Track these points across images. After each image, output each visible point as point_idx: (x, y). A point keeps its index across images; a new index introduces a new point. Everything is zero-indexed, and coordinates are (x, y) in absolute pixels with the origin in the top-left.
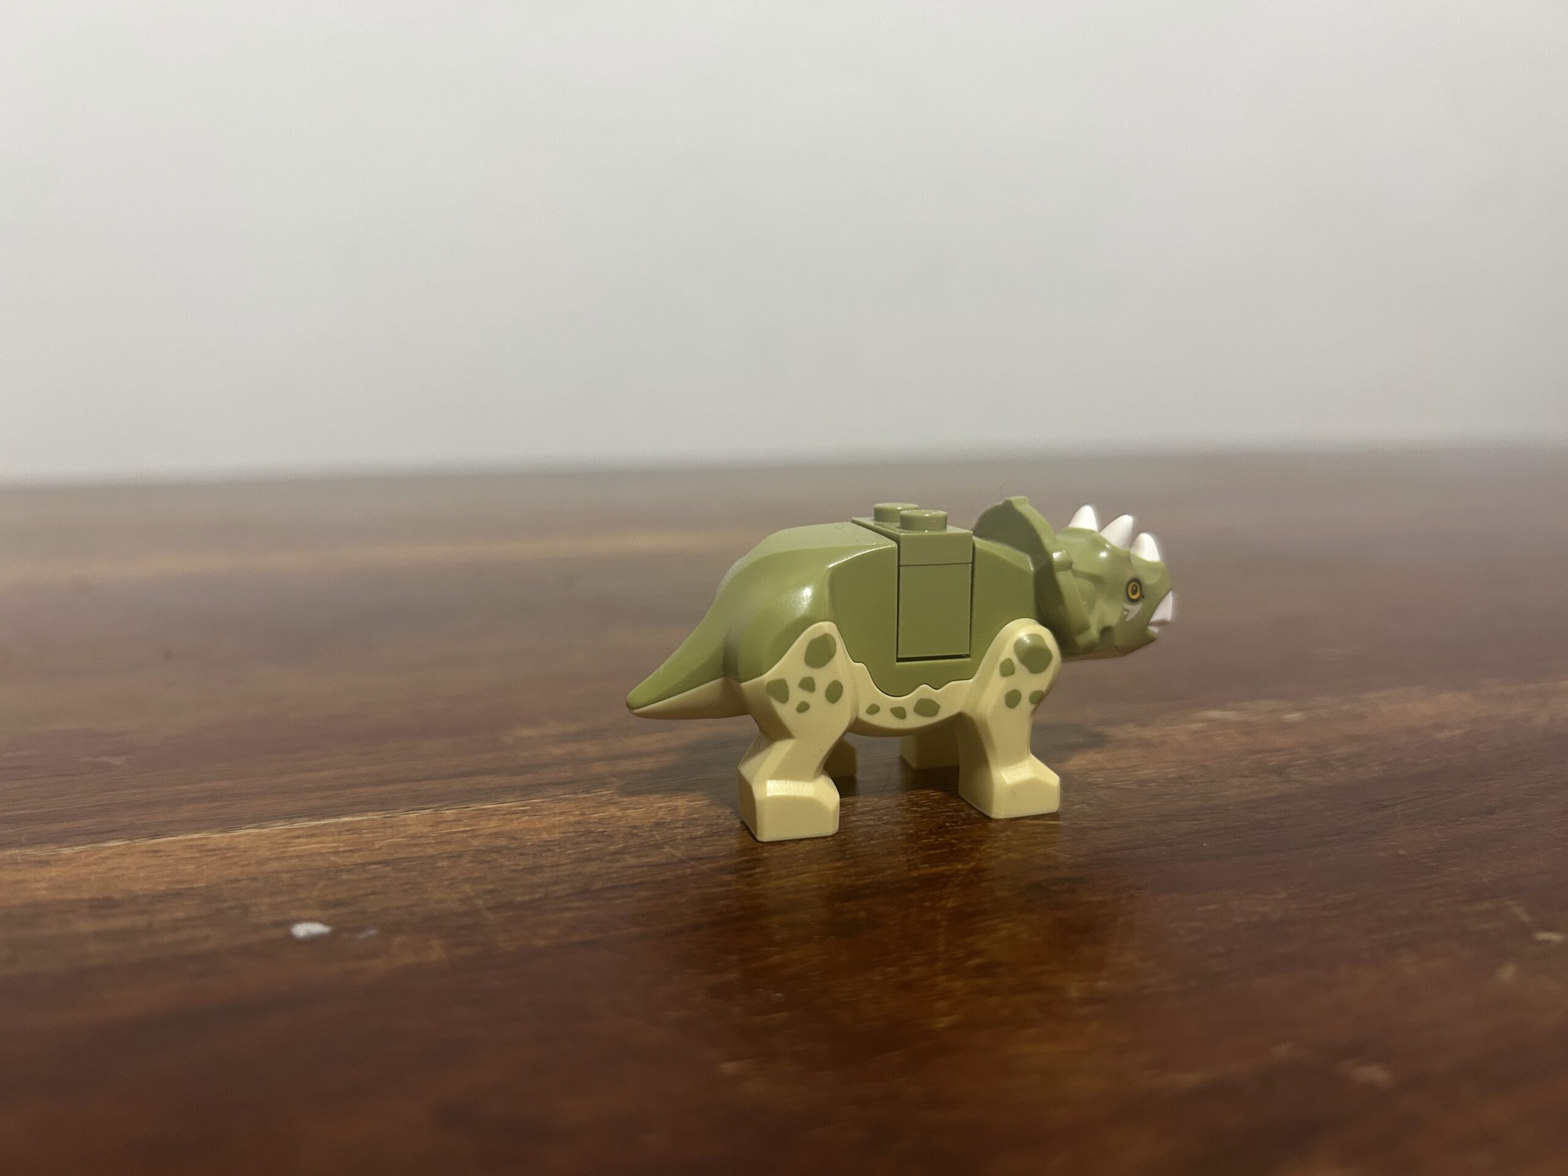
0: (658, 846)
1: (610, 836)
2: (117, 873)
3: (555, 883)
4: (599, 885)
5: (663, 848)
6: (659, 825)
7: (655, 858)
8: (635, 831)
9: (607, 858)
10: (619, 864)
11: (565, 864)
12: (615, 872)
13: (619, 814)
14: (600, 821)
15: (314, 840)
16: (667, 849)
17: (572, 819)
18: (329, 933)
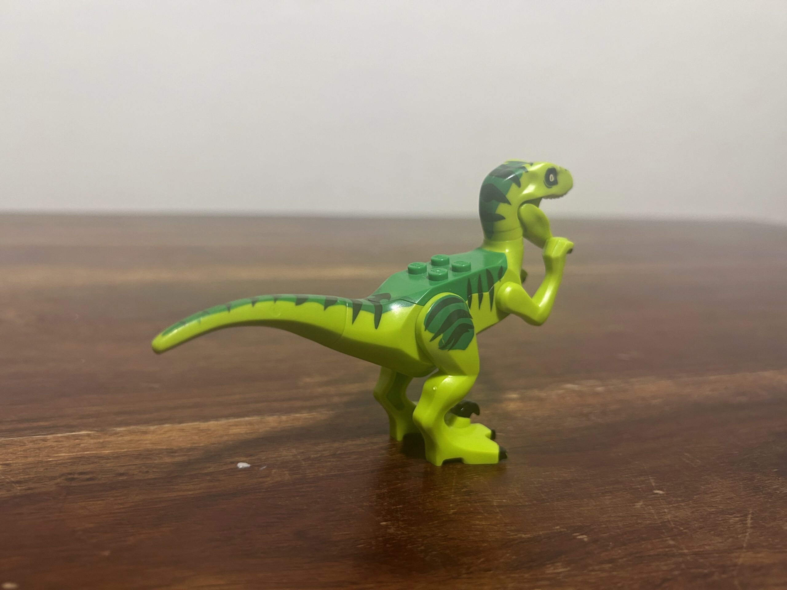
2: (172, 438)
18: (250, 466)
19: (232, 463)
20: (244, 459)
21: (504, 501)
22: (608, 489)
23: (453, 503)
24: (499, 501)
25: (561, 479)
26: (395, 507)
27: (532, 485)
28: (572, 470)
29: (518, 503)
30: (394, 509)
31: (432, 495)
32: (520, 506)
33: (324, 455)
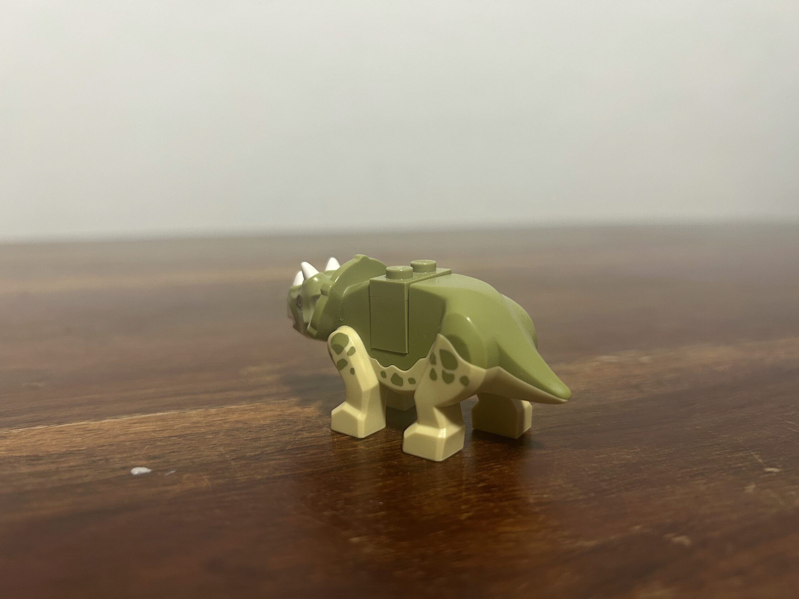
0: (320, 427)
1: (295, 422)
2: (41, 442)
3: (267, 446)
5: (323, 428)
7: (318, 433)
8: (308, 419)
9: (294, 433)
10: (300, 436)
11: (272, 437)
13: (300, 411)
14: (290, 415)
15: (144, 425)
17: (276, 413)
18: (150, 473)
19: (124, 468)
20: (144, 462)
28: (636, 450)
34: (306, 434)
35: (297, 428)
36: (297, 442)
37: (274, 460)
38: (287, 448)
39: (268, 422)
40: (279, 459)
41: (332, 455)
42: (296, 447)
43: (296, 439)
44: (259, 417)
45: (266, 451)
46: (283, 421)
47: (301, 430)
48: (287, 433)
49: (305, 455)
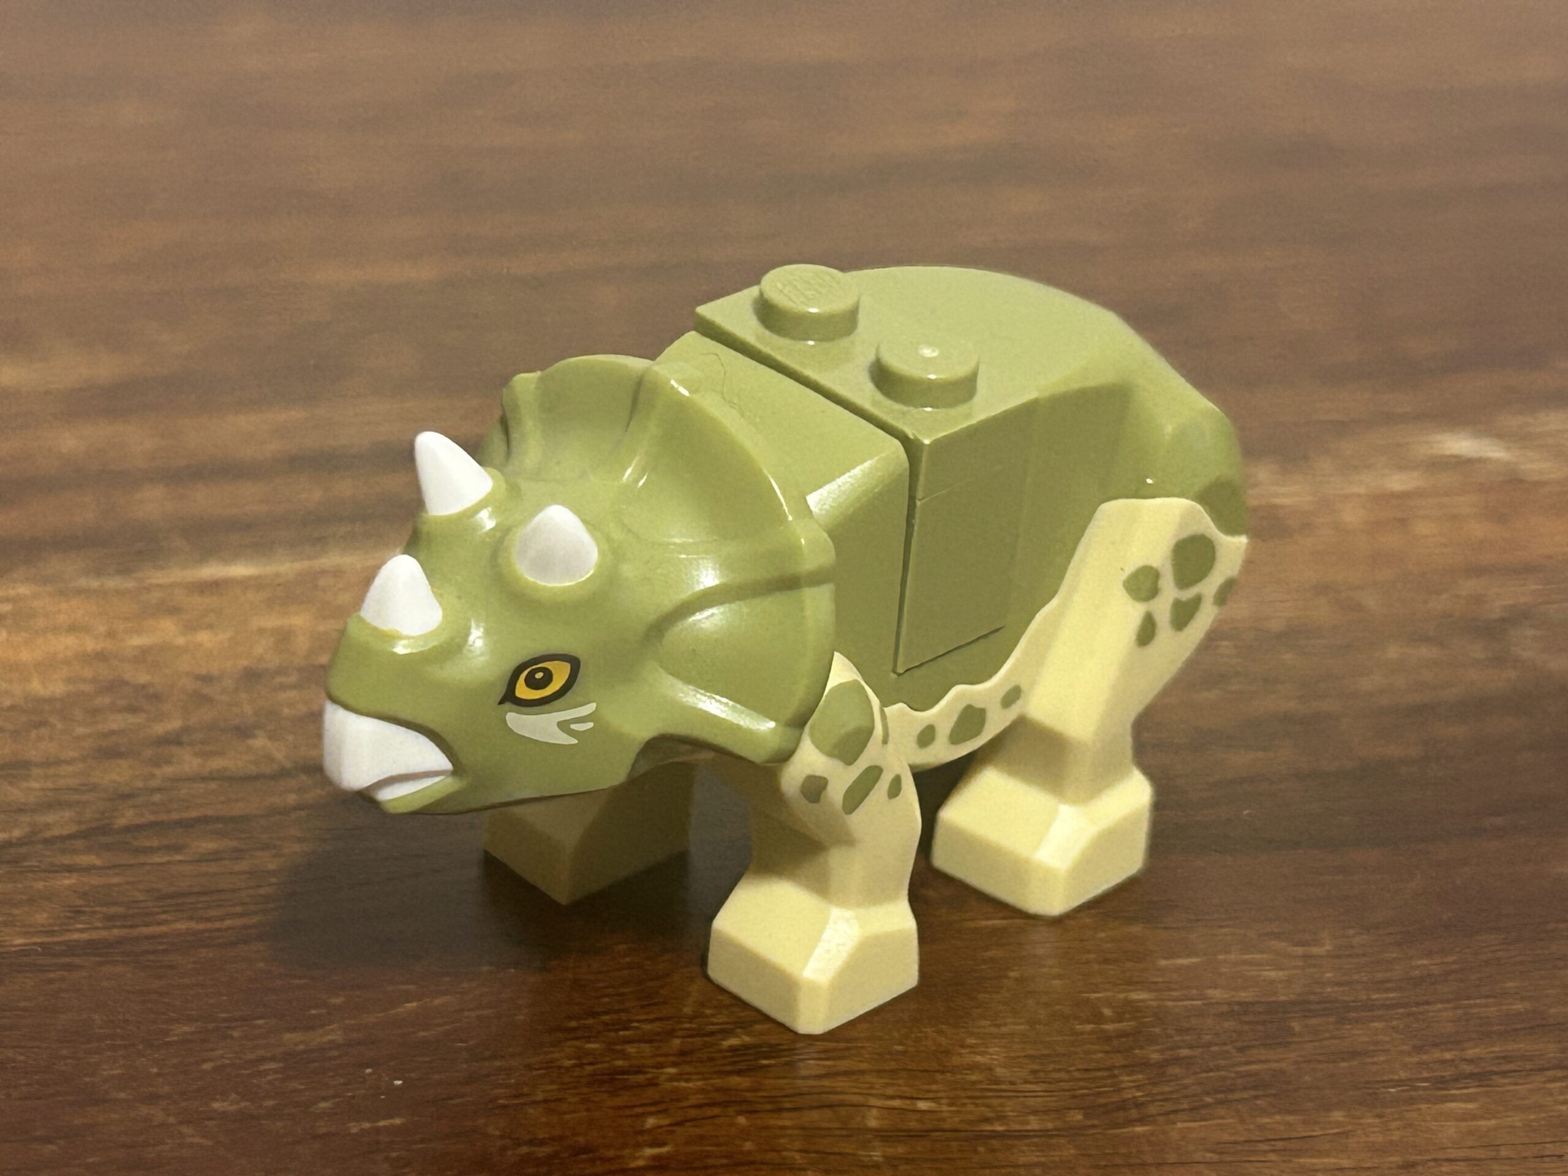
0: (243, 732)
1: (156, 697)
3: (50, 806)
4: (127, 817)
5: (254, 736)
6: (252, 676)
7: (233, 761)
8: (206, 690)
9: (148, 753)
10: (168, 770)
11: (68, 762)
12: (159, 790)
13: (180, 641)
14: (143, 656)
16: (260, 742)
17: (90, 645)
21: (922, 1105)
22: (1470, 1061)
23: (664, 1111)
24: (897, 1103)
25: (1245, 995)
26: (366, 1125)
27: (1089, 1027)
29: (987, 1120)
30: (363, 1131)
31: (568, 1063)
32: (995, 1135)
33: (48, 834)
34: (189, 762)
35: (159, 729)
36: (157, 797)
37: (70, 869)
38: (121, 822)
39: (58, 688)
40: (89, 869)
41: (271, 866)
42: (153, 818)
43: (155, 783)
44: (25, 656)
45: (48, 826)
46: (114, 686)
47: (174, 740)
48: (123, 749)
49: (179, 857)
